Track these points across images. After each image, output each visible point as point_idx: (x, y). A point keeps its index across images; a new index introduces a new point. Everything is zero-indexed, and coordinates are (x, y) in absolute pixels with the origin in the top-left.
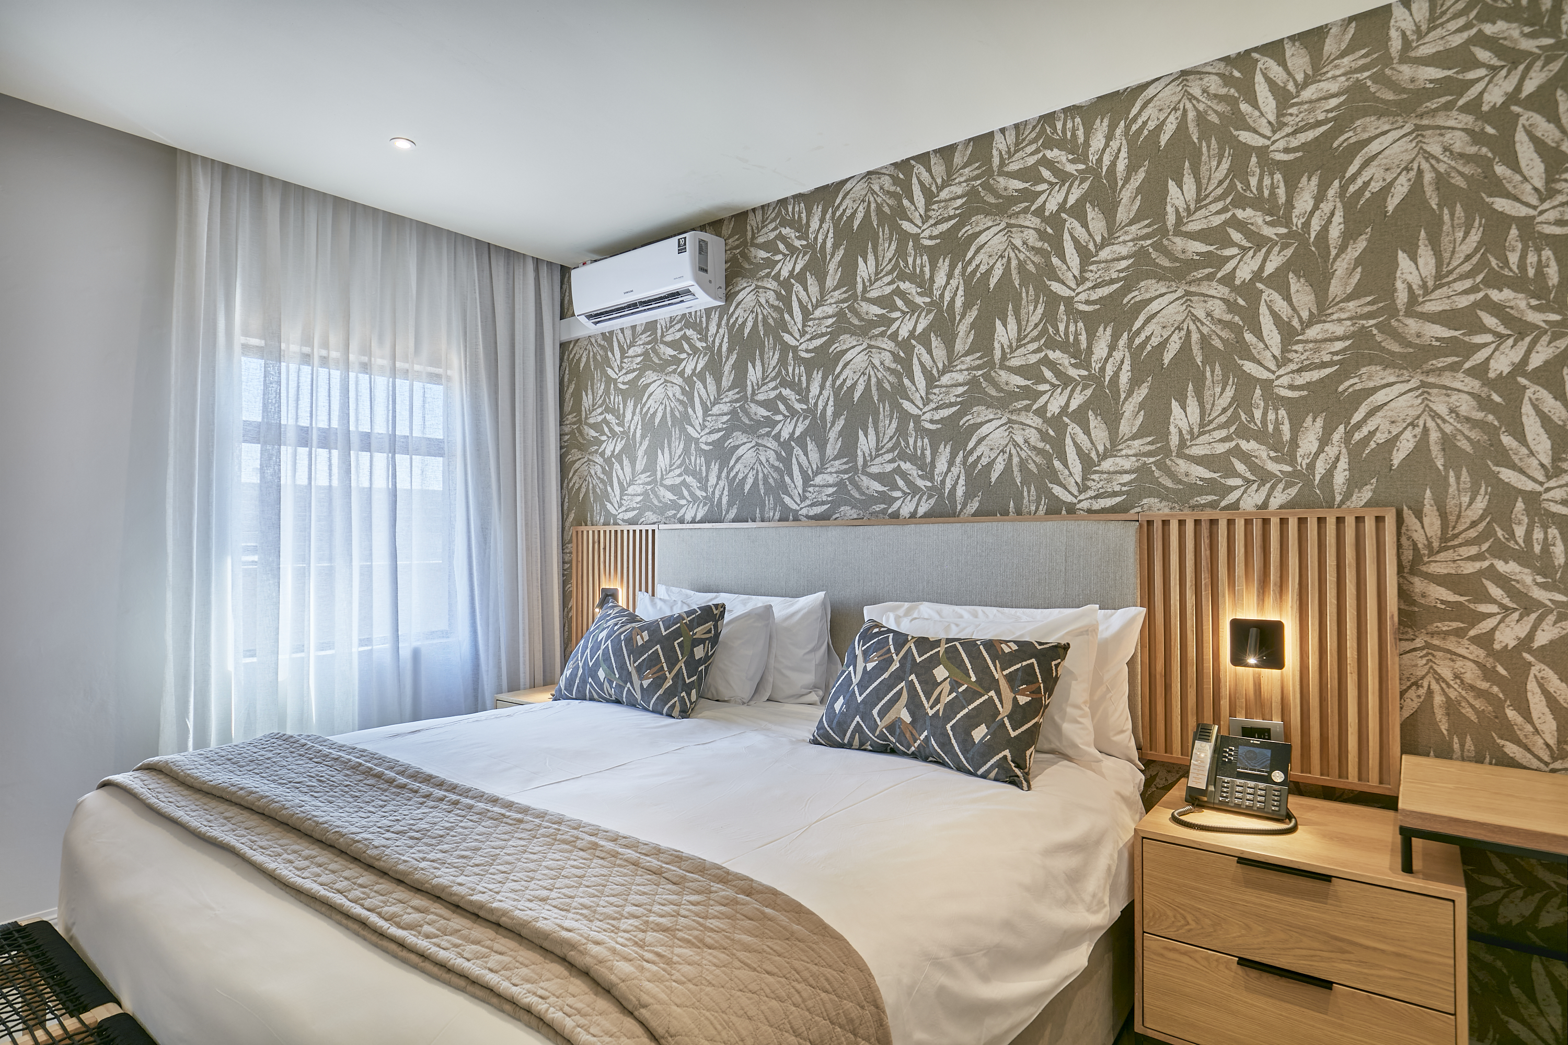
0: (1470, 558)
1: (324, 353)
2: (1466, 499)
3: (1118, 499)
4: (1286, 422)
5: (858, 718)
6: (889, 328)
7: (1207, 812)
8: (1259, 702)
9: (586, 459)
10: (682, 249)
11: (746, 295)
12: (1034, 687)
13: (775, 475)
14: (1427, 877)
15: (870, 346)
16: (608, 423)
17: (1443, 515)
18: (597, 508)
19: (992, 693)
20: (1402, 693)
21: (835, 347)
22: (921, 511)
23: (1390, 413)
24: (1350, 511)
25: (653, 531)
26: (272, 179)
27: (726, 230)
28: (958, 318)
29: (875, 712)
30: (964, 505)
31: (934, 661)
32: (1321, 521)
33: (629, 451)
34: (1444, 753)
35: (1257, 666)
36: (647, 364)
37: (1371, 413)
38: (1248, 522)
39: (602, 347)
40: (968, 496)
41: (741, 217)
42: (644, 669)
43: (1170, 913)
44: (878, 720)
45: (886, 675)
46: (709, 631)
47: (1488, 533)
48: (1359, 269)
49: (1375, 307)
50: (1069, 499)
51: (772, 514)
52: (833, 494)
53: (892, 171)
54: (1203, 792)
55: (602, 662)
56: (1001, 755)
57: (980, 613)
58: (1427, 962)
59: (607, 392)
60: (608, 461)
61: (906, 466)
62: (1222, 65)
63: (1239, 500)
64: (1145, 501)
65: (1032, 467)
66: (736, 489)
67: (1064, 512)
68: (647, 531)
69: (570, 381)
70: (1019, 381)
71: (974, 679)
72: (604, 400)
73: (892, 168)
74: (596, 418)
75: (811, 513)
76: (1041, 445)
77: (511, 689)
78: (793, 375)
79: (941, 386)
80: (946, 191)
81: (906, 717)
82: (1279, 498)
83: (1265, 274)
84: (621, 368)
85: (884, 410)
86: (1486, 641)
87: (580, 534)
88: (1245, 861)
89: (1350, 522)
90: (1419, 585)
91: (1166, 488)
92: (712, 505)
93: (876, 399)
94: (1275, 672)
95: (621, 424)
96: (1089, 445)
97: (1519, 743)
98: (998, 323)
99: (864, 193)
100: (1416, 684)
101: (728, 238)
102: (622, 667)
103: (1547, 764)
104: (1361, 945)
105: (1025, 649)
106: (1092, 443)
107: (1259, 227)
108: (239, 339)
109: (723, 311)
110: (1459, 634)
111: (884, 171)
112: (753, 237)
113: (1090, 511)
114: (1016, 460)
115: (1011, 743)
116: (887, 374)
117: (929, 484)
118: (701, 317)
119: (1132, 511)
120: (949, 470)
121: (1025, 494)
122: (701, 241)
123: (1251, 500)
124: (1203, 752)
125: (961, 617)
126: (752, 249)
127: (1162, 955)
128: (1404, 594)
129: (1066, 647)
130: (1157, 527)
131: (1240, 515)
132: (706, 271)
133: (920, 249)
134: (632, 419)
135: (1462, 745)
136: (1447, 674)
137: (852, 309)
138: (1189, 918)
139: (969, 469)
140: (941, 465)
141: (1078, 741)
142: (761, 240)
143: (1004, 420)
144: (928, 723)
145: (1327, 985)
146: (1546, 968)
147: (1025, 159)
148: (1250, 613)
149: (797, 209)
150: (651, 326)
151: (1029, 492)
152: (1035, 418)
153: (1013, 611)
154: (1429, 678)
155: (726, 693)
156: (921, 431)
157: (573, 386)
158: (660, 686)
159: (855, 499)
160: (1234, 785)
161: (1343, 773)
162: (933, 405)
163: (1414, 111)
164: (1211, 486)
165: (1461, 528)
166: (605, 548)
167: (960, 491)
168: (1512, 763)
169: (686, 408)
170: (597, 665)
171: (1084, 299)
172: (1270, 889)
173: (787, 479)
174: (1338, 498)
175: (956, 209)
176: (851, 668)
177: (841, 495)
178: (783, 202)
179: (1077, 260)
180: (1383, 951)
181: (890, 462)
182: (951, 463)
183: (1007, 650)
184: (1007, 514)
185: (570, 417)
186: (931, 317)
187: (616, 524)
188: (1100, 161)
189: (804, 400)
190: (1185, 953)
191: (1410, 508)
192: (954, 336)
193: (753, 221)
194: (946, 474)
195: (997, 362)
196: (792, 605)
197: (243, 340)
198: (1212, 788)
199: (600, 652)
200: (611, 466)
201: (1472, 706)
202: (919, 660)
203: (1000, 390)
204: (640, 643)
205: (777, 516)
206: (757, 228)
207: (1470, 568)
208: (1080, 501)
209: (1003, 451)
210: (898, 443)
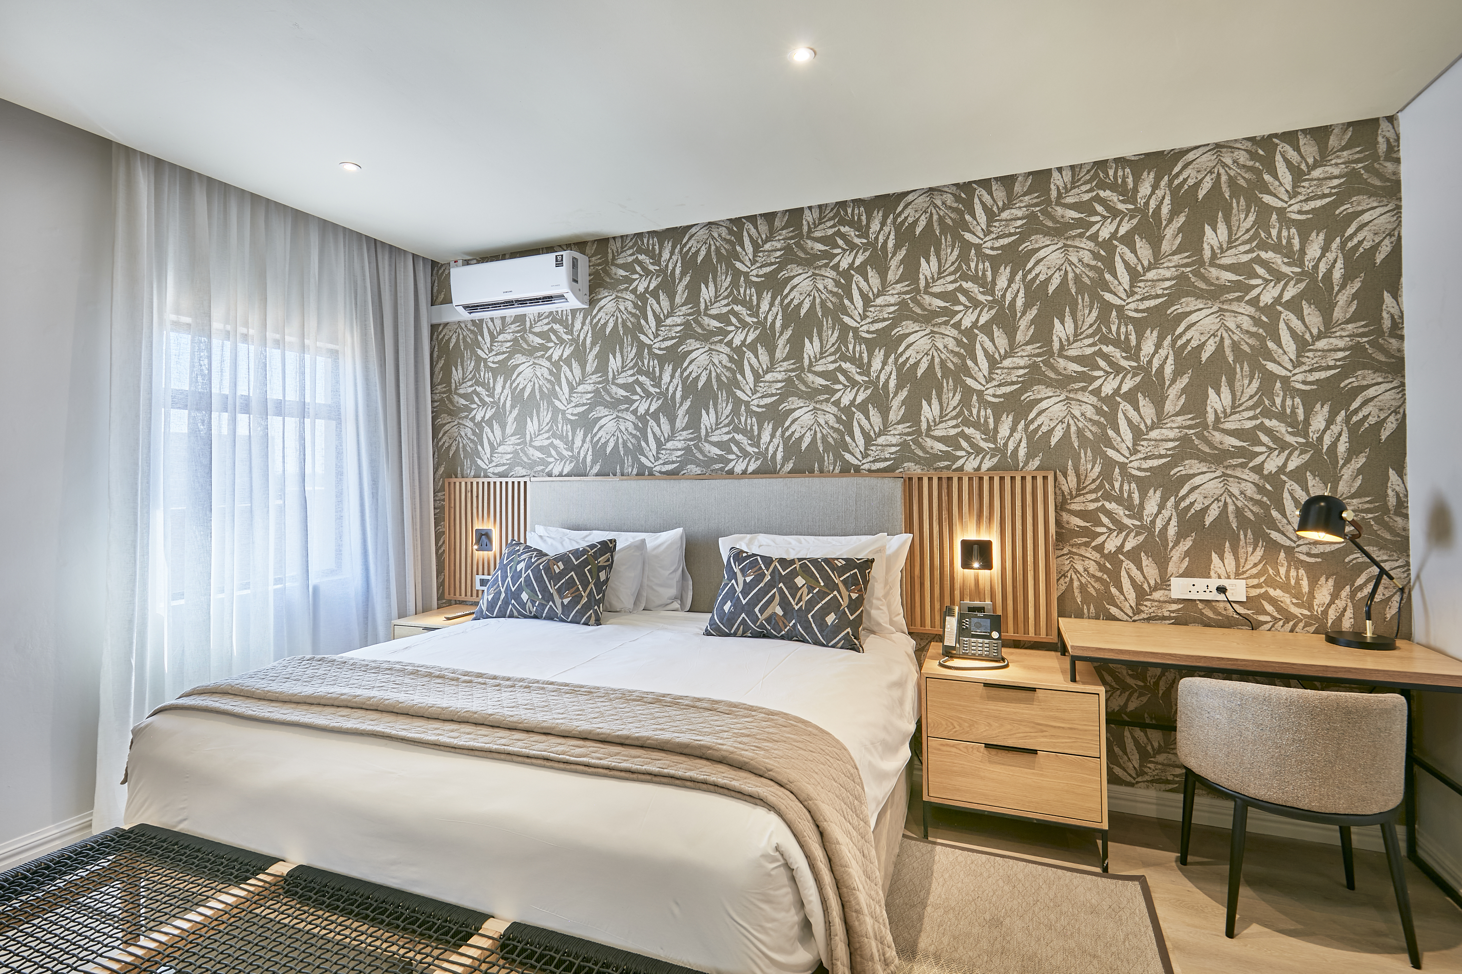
0: (1092, 501)
1: (244, 331)
2: (1089, 466)
3: (888, 463)
4: (991, 417)
5: (743, 615)
6: (726, 337)
7: (956, 660)
8: (977, 591)
9: (456, 423)
10: (559, 263)
11: (607, 302)
12: (859, 587)
13: (633, 441)
14: (1084, 683)
15: (710, 349)
16: (478, 395)
17: (1078, 476)
18: (467, 463)
19: (835, 593)
20: (1058, 580)
21: (682, 348)
22: (750, 469)
23: (1049, 415)
24: (1029, 473)
25: (525, 483)
26: (200, 175)
27: (591, 250)
28: (778, 335)
29: (757, 610)
30: (783, 466)
31: (794, 574)
32: (1013, 479)
33: (500, 417)
34: (1079, 615)
35: (979, 569)
36: (516, 348)
37: (1039, 414)
38: (970, 479)
39: (472, 332)
40: (785, 459)
41: (603, 242)
42: (563, 590)
43: (944, 723)
44: (759, 615)
45: (762, 585)
46: (608, 560)
47: (1101, 487)
48: (1033, 327)
49: (1041, 350)
50: (856, 462)
51: (630, 470)
52: (681, 456)
53: (728, 224)
54: (954, 648)
55: (525, 587)
56: (845, 632)
57: (803, 541)
58: (1086, 731)
59: (477, 368)
60: (479, 425)
61: (739, 437)
62: (955, 188)
63: (963, 465)
64: (906, 464)
65: (830, 440)
66: (599, 451)
67: (852, 471)
68: (519, 483)
69: (439, 357)
70: (821, 381)
71: (822, 584)
72: (474, 375)
73: (728, 222)
74: (464, 389)
75: (664, 470)
76: (836, 426)
77: (400, 617)
78: (648, 366)
79: (765, 382)
80: (769, 244)
81: (779, 611)
82: (987, 464)
83: (979, 324)
84: (491, 350)
85: (722, 396)
86: (1100, 548)
87: (452, 485)
88: (987, 685)
89: (1029, 479)
90: (1065, 516)
91: (919, 457)
92: (578, 462)
93: (715, 387)
94: (987, 572)
95: (491, 395)
96: (869, 427)
97: (1117, 606)
98: (807, 341)
99: (706, 237)
100: (1064, 576)
101: (592, 256)
102: (544, 590)
103: (1131, 617)
104: (1052, 726)
105: (850, 563)
106: (871, 425)
107: (976, 294)
108: (170, 317)
109: (587, 313)
110: (1086, 545)
111: (722, 223)
112: (614, 258)
113: (869, 471)
114: (819, 435)
115: (850, 624)
116: (724, 371)
117: (757, 450)
118: (567, 316)
119: (898, 471)
120: (771, 441)
121: (826, 458)
122: (574, 258)
123: (971, 465)
124: (952, 623)
125: (790, 543)
126: (613, 268)
127: (939, 750)
128: (1058, 523)
129: (873, 561)
130: (915, 481)
131: (966, 474)
132: (577, 282)
133: (749, 283)
134: (502, 390)
135: (1089, 610)
136: (1080, 568)
137: (696, 321)
138: (956, 724)
139: (786, 441)
140: (766, 437)
141: (881, 621)
142: (620, 261)
143: (811, 408)
144: (795, 614)
145: (1034, 752)
146: (1131, 734)
147: (826, 230)
148: (972, 535)
149: (651, 242)
150: (520, 319)
151: (828, 457)
152: (833, 407)
153: (825, 538)
154: (1071, 571)
155: (618, 606)
156: (750, 413)
157: (443, 362)
158: (578, 603)
159: (699, 459)
160: (970, 642)
161: (1026, 632)
162: (759, 395)
163: (1063, 235)
164: (947, 456)
165: (1087, 483)
166: (477, 497)
167: (779, 456)
168: (1115, 619)
169: (553, 386)
170: (520, 589)
171: (866, 329)
172: (1002, 700)
173: (643, 444)
174: (1021, 465)
175: (776, 258)
176: (733, 581)
177: (688, 456)
178: (640, 235)
179: (861, 303)
180: (1063, 728)
181: (727, 433)
182: (773, 436)
183: (839, 565)
184: (812, 471)
185: (439, 387)
186: (758, 332)
187: (486, 476)
188: (877, 238)
189: (658, 385)
190: (953, 746)
191: (1060, 471)
192: (775, 347)
193: (613, 247)
194: (769, 443)
195: (806, 367)
196: (657, 538)
197: (173, 317)
198: (958, 645)
199: (522, 579)
200: (482, 429)
201: (1093, 587)
202: (783, 573)
203: (808, 387)
204: (557, 571)
205: (635, 472)
206: (617, 252)
207: (1092, 506)
208: (863, 464)
209: (810, 429)
210: (732, 421)
